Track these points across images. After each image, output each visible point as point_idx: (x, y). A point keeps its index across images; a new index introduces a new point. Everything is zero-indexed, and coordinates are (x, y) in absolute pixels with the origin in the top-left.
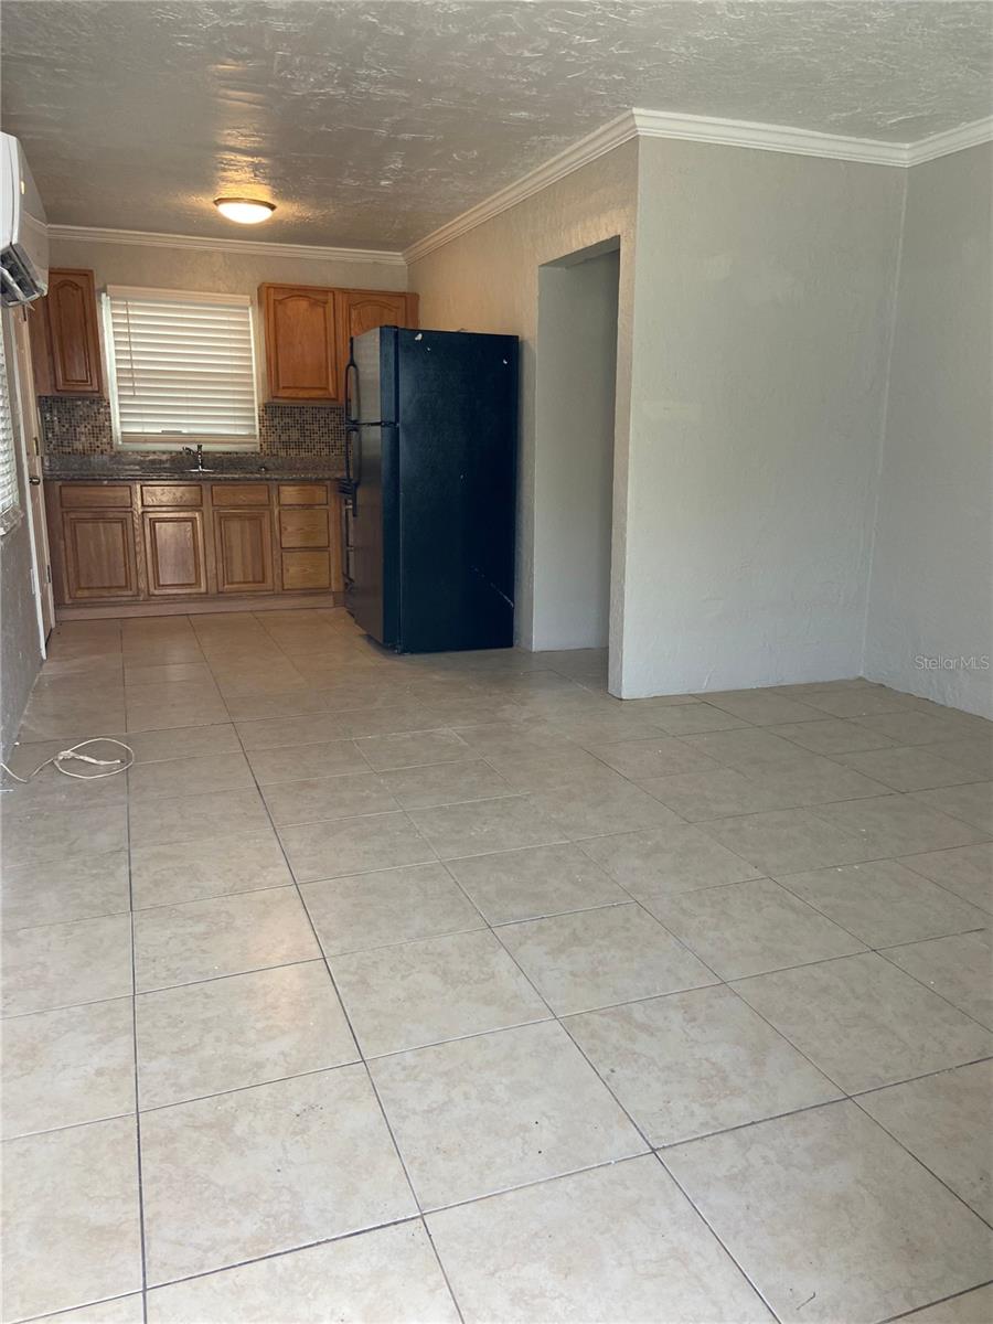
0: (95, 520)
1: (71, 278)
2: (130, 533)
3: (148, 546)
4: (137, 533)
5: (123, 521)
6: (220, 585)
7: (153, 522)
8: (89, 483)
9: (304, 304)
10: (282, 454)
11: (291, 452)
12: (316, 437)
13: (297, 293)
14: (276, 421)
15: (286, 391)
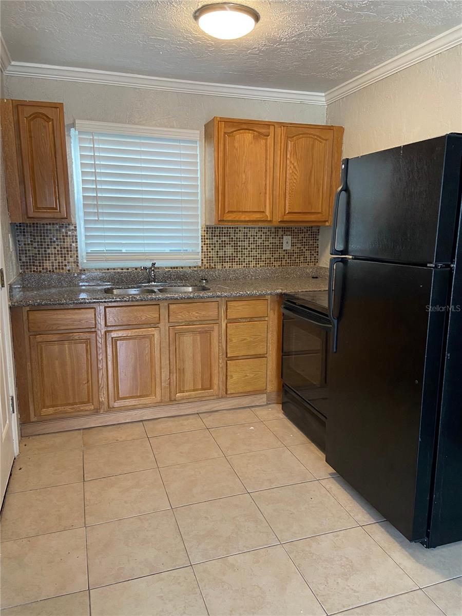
0: (61, 341)
1: (43, 111)
2: (94, 352)
3: (110, 363)
4: (100, 351)
5: (87, 342)
6: (172, 394)
7: (115, 341)
8: (57, 307)
9: (249, 136)
10: (219, 266)
11: (227, 265)
12: (246, 252)
13: (245, 126)
14: (215, 239)
15: (230, 214)
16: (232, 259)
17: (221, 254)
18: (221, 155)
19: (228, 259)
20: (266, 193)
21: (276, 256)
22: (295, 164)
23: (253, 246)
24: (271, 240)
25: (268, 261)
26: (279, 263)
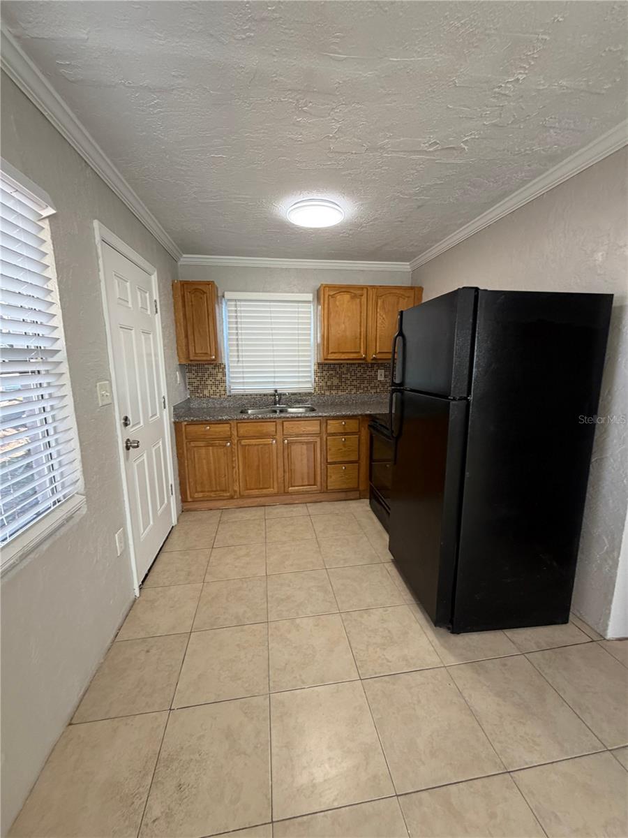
0: (207, 446)
1: (200, 287)
2: (229, 454)
4: (234, 454)
5: (225, 447)
6: (286, 488)
7: (244, 447)
9: (347, 297)
10: (327, 393)
11: (333, 392)
12: (348, 382)
13: (343, 290)
14: (325, 373)
15: (333, 355)
16: (338, 388)
17: (329, 384)
18: (326, 311)
19: (334, 388)
20: (360, 339)
21: (372, 385)
22: (384, 316)
23: (354, 378)
24: (368, 373)
25: (366, 389)
26: (375, 391)
